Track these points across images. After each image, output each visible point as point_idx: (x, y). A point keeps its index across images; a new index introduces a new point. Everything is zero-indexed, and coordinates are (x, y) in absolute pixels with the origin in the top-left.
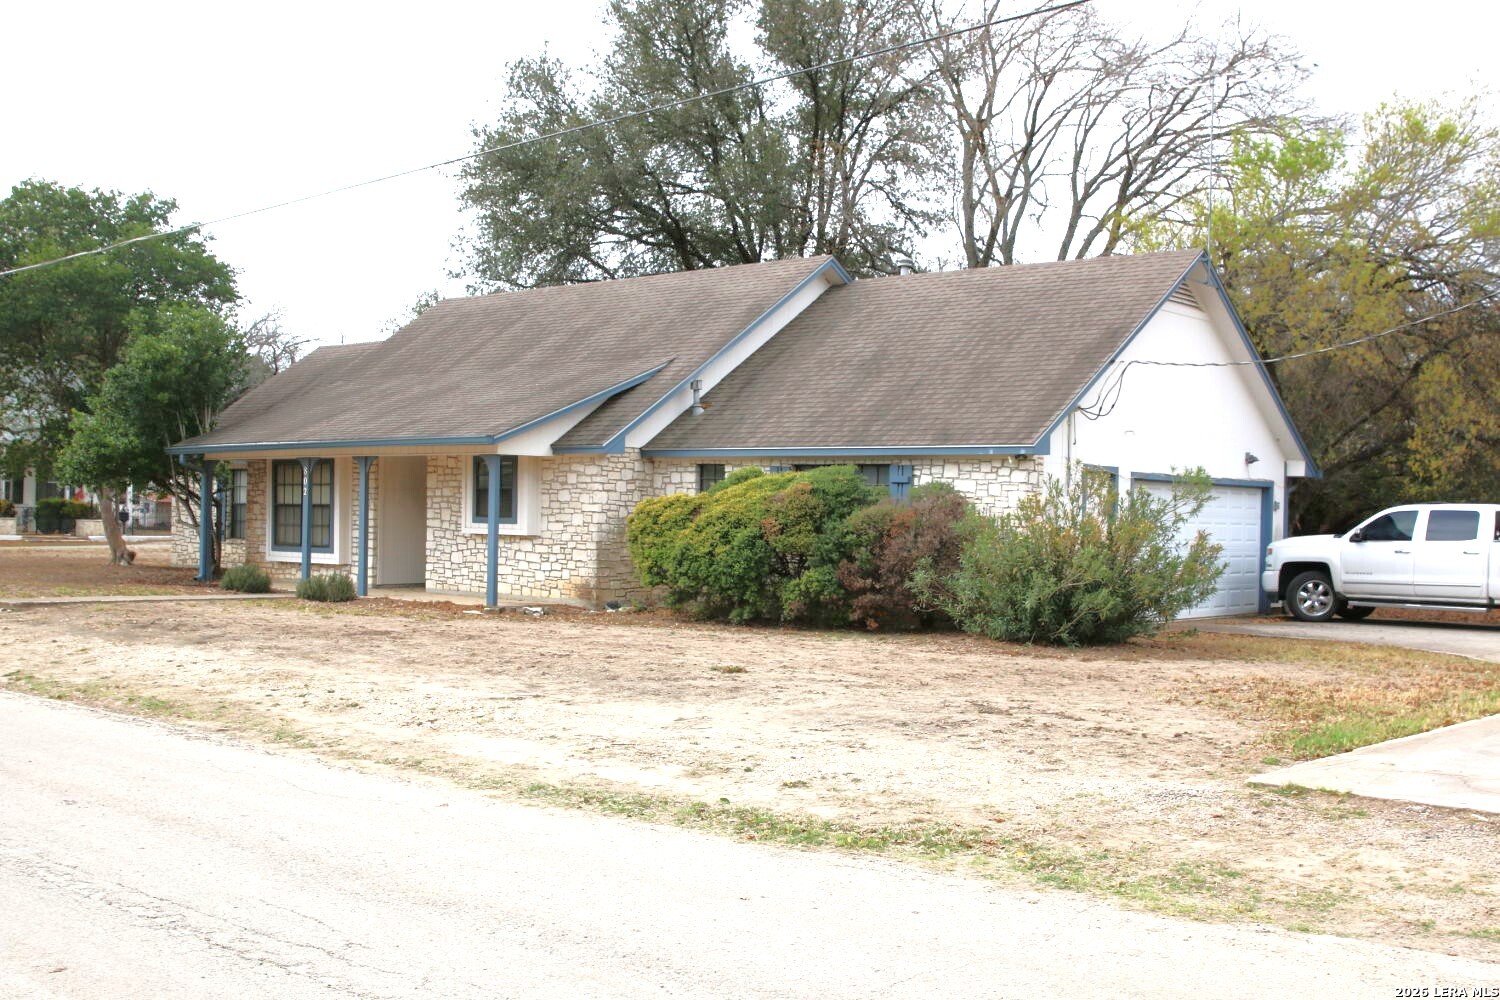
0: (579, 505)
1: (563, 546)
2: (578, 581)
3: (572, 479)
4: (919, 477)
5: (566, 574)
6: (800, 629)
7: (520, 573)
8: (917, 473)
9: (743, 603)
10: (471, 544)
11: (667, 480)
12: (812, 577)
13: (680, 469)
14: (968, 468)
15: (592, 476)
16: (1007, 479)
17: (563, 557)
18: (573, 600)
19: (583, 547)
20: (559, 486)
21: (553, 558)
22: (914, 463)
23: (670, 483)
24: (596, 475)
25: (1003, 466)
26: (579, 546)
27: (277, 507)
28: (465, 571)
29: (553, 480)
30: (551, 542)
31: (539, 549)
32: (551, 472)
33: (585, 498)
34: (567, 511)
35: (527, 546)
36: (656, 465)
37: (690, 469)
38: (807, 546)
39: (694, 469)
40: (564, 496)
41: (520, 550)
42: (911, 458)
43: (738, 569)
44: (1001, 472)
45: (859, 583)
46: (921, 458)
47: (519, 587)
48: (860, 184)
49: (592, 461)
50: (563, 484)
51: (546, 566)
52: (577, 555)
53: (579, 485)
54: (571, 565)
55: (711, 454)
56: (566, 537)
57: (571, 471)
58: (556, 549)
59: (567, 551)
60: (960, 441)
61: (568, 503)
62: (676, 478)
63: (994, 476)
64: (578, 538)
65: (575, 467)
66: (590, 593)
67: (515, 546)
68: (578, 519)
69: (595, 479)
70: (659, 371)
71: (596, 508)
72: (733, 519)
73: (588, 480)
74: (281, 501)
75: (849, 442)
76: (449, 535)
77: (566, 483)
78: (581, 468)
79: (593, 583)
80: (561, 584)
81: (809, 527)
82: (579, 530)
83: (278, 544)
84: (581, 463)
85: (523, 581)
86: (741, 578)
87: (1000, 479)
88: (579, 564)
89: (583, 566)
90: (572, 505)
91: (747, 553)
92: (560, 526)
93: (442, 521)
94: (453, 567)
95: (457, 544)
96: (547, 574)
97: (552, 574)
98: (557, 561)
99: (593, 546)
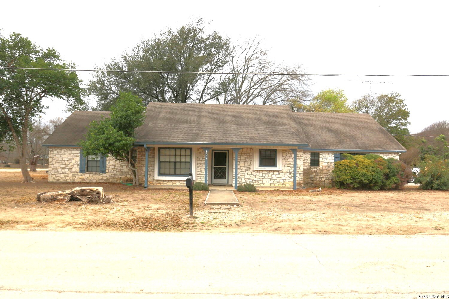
1: (290, 173)
5: (292, 180)
7: (274, 180)
10: (253, 173)
14: (386, 155)
15: (301, 155)
17: (290, 176)
19: (298, 173)
20: (288, 157)
21: (286, 176)
27: (160, 162)
28: (251, 180)
29: (286, 156)
30: (286, 172)
31: (281, 174)
32: (286, 154)
33: (298, 160)
34: (291, 164)
35: (277, 173)
37: (309, 154)
41: (273, 174)
47: (274, 184)
50: (290, 157)
51: (284, 178)
66: (301, 185)
67: (272, 173)
71: (303, 163)
74: (161, 160)
76: (243, 170)
79: (301, 182)
80: (290, 183)
83: (160, 174)
85: (275, 182)
89: (298, 178)
92: (289, 168)
93: (240, 167)
94: (245, 179)
95: (247, 173)
96: (284, 180)
97: (286, 180)
98: (288, 177)
99: (302, 173)
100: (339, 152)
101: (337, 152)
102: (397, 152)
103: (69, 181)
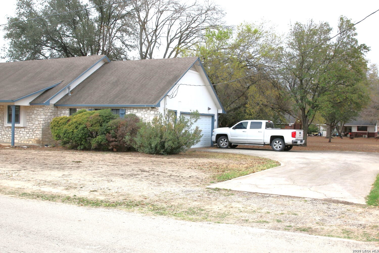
0: (37, 119)
1: (33, 130)
2: (37, 139)
3: (35, 112)
4: (127, 112)
5: (33, 137)
6: (96, 151)
7: (21, 137)
8: (127, 111)
9: (81, 144)
10: (7, 129)
11: (61, 112)
12: (99, 138)
13: (64, 110)
14: (140, 110)
15: (41, 111)
16: (149, 113)
17: (33, 132)
18: (35, 144)
19: (38, 130)
20: (31, 114)
21: (30, 133)
22: (126, 109)
24: (42, 111)
25: (148, 110)
26: (37, 130)
28: (5, 136)
29: (30, 112)
30: (29, 128)
31: (26, 130)
32: (29, 110)
33: (39, 117)
34: (34, 120)
35: (23, 130)
36: (58, 108)
37: (67, 110)
38: (98, 130)
40: (33, 116)
41: (21, 131)
42: (125, 107)
43: (80, 136)
44: (148, 111)
45: (111, 139)
46: (128, 107)
47: (20, 141)
48: (114, 37)
49: (41, 107)
50: (33, 113)
51: (28, 135)
52: (36, 132)
53: (37, 114)
54: (35, 135)
55: (73, 106)
56: (33, 127)
57: (35, 110)
58: (31, 130)
59: (34, 131)
60: (138, 103)
61: (34, 118)
62: (63, 112)
63: (146, 112)
64: (37, 128)
65: (36, 109)
66: (40, 142)
67: (19, 130)
68: (37, 123)
69: (41, 112)
70: (59, 84)
71: (42, 120)
72: (78, 123)
73: (40, 112)
75: (109, 103)
76: (1, 127)
77: (34, 113)
78: (38, 109)
79: (41, 139)
80: (32, 140)
81: (99, 125)
82: (37, 125)
84: (38, 108)
85: (22, 139)
86: (81, 138)
87: (148, 113)
88: (37, 135)
89: (38, 135)
90: (35, 119)
91: (82, 131)
92: (32, 124)
94: (2, 135)
95: (3, 129)
96: (28, 137)
97: (30, 137)
98: (31, 134)
99: (41, 130)
100: (93, 107)
101: (91, 107)
102: (145, 106)
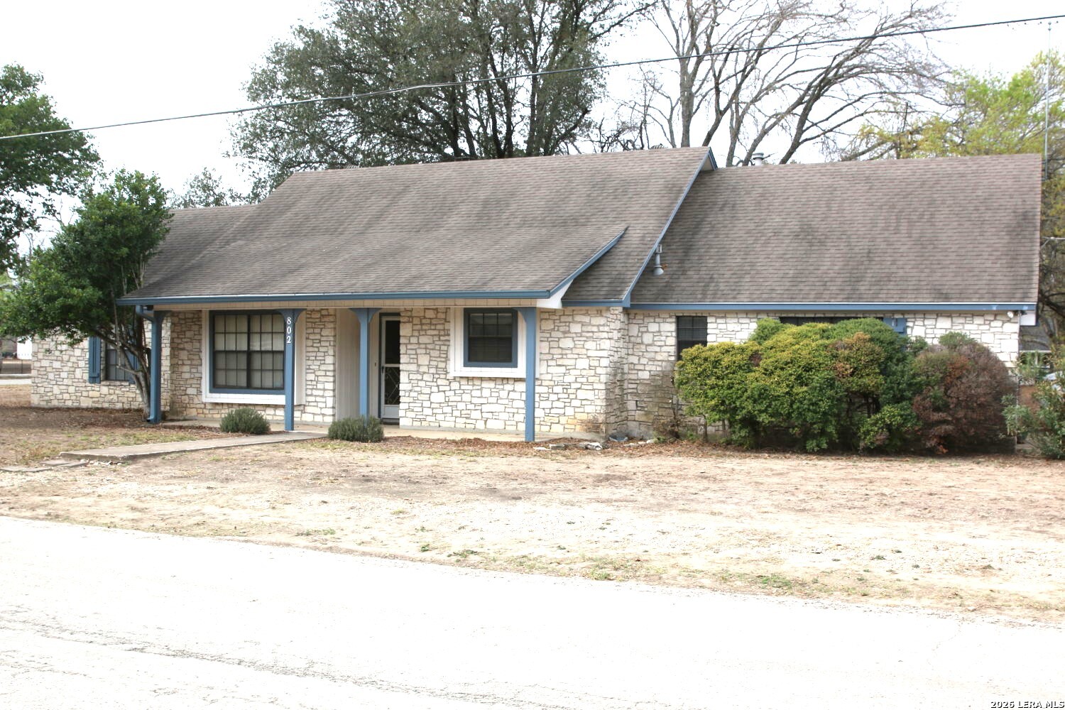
0: (584, 351)
1: (566, 387)
2: (584, 417)
3: (576, 328)
4: (912, 328)
5: (569, 411)
7: (515, 411)
8: (910, 324)
10: (455, 385)
13: (657, 320)
14: (962, 320)
15: (598, 326)
16: (1000, 330)
17: (566, 396)
18: (578, 432)
19: (590, 387)
20: (560, 335)
21: (553, 397)
22: (906, 316)
23: (647, 331)
24: (604, 325)
25: (995, 319)
26: (583, 387)
28: (448, 410)
29: (553, 330)
30: (552, 383)
31: (537, 389)
32: (551, 322)
33: (590, 345)
34: (569, 356)
38: (877, 386)
39: (674, 320)
40: (567, 343)
41: (514, 391)
42: (903, 312)
44: (993, 324)
45: (936, 416)
46: (909, 312)
49: (600, 313)
50: (564, 333)
51: (546, 404)
52: (581, 394)
53: (584, 334)
54: (576, 403)
55: (691, 307)
56: (568, 379)
57: (574, 322)
58: (558, 389)
59: (569, 391)
61: (572, 349)
62: (653, 327)
63: (987, 327)
64: (584, 380)
65: (578, 318)
66: (598, 427)
67: (509, 387)
68: (583, 363)
69: (601, 329)
70: (621, 237)
71: (605, 354)
72: (803, 364)
73: (595, 329)
74: (220, 346)
76: (426, 377)
77: (569, 332)
78: (586, 319)
79: (601, 418)
80: (563, 420)
81: (877, 371)
82: (584, 373)
83: (215, 387)
84: (587, 314)
87: (992, 330)
88: (584, 402)
89: (593, 404)
90: (575, 351)
92: (563, 370)
93: (419, 366)
94: (433, 406)
95: (438, 386)
96: (548, 411)
97: (553, 411)
98: (559, 399)
99: (603, 386)
101: (771, 312)
103: (69, 404)
